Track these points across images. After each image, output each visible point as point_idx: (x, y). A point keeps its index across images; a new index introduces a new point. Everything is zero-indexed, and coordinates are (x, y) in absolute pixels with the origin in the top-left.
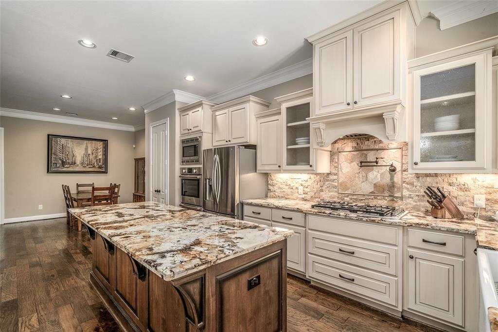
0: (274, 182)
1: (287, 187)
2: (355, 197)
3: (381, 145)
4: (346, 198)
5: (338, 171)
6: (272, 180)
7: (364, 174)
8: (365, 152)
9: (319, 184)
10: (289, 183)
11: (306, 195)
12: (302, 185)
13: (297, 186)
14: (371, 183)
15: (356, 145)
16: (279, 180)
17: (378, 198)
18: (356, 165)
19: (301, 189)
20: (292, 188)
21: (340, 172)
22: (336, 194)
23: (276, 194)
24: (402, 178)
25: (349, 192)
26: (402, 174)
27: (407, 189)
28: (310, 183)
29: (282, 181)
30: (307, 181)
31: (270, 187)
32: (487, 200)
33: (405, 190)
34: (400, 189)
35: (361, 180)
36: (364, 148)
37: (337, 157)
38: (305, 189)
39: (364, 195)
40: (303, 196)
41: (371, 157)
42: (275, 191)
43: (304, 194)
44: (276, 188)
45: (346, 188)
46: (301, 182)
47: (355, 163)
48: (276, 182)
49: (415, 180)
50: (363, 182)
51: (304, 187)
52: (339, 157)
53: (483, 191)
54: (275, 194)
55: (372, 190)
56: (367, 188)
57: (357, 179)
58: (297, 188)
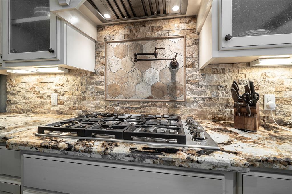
0: (15, 88)
1: (36, 95)
2: (128, 105)
3: (159, 32)
4: (116, 108)
5: (106, 70)
6: (12, 86)
7: (139, 73)
8: (140, 42)
9: (79, 89)
10: (37, 89)
11: (62, 106)
12: (56, 91)
13: (49, 92)
14: (148, 84)
15: (129, 33)
16: (24, 85)
17: (157, 104)
18: (129, 61)
19: (54, 96)
20: (42, 97)
21: (108, 71)
22: (103, 102)
23: (19, 106)
24: (185, 76)
25: (120, 98)
26: (185, 70)
27: (192, 90)
28: (67, 87)
29: (27, 87)
30: (63, 85)
31: (10, 97)
32: (277, 100)
33: (189, 93)
34: (183, 92)
35: (136, 81)
36: (139, 36)
37: (104, 50)
38: (61, 97)
39: (139, 102)
40: (58, 108)
41: (148, 48)
42: (17, 103)
43: (59, 104)
44: (18, 98)
45: (116, 94)
46: (54, 87)
47: (127, 58)
48: (17, 88)
49: (200, 78)
50: (138, 83)
51: (60, 94)
52: (108, 50)
53: (272, 89)
54: (17, 107)
55: (149, 94)
56: (143, 92)
57: (130, 80)
58: (49, 96)
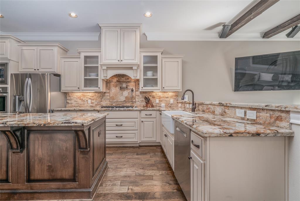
0: (71, 98)
1: (81, 100)
2: (117, 103)
3: (128, 80)
4: (113, 104)
5: (110, 91)
6: (70, 97)
7: (121, 93)
8: (122, 83)
9: (100, 98)
10: (82, 98)
11: (92, 104)
12: (90, 99)
13: (87, 99)
14: (124, 96)
15: (118, 80)
16: (75, 96)
17: (127, 102)
18: (118, 88)
19: (89, 101)
20: (84, 101)
21: (111, 92)
22: (109, 103)
23: (73, 105)
24: (135, 94)
25: (115, 101)
26: (136, 92)
27: (138, 98)
28: (95, 97)
29: (77, 97)
30: (93, 97)
31: (68, 101)
32: (159, 101)
33: (136, 99)
34: (135, 98)
35: (120, 95)
36: (122, 81)
37: (109, 85)
38: (92, 101)
39: (121, 102)
40: (91, 105)
41: (124, 85)
42: (72, 103)
43: (91, 103)
44: (72, 101)
45: (113, 99)
46: (89, 97)
47: (117, 88)
48: (72, 98)
49: (140, 95)
50: (121, 96)
51: (92, 100)
52: (111, 85)
53: (158, 98)
54: (72, 105)
55: (125, 99)
56: (123, 99)
57: (118, 95)
58: (87, 101)
